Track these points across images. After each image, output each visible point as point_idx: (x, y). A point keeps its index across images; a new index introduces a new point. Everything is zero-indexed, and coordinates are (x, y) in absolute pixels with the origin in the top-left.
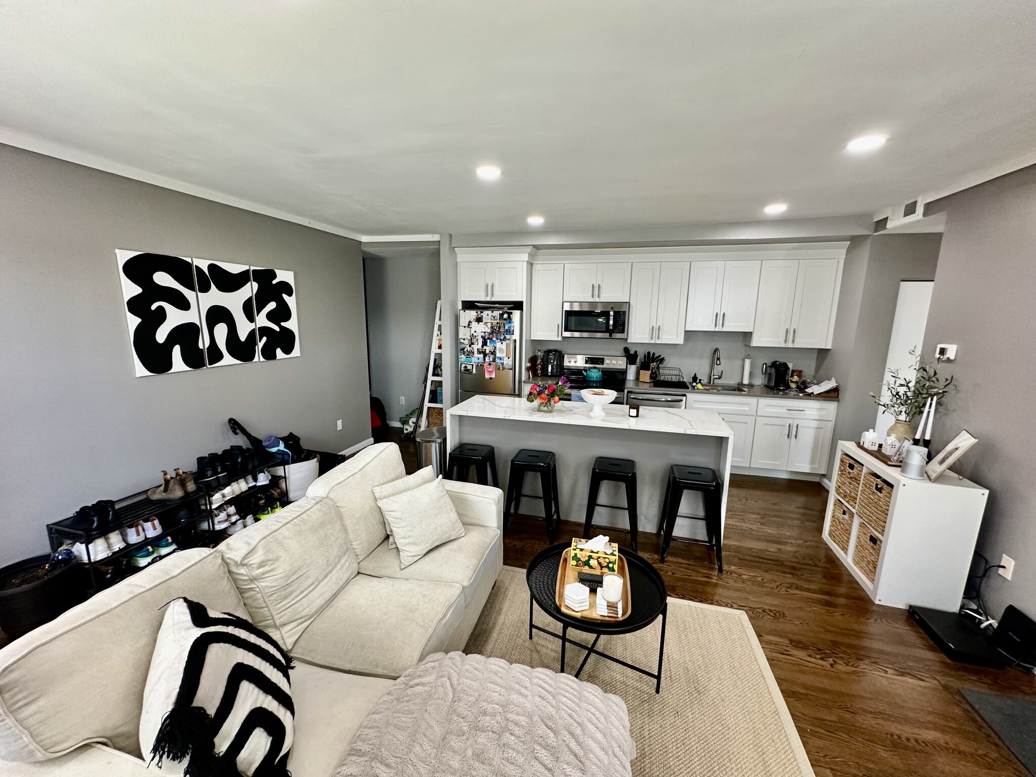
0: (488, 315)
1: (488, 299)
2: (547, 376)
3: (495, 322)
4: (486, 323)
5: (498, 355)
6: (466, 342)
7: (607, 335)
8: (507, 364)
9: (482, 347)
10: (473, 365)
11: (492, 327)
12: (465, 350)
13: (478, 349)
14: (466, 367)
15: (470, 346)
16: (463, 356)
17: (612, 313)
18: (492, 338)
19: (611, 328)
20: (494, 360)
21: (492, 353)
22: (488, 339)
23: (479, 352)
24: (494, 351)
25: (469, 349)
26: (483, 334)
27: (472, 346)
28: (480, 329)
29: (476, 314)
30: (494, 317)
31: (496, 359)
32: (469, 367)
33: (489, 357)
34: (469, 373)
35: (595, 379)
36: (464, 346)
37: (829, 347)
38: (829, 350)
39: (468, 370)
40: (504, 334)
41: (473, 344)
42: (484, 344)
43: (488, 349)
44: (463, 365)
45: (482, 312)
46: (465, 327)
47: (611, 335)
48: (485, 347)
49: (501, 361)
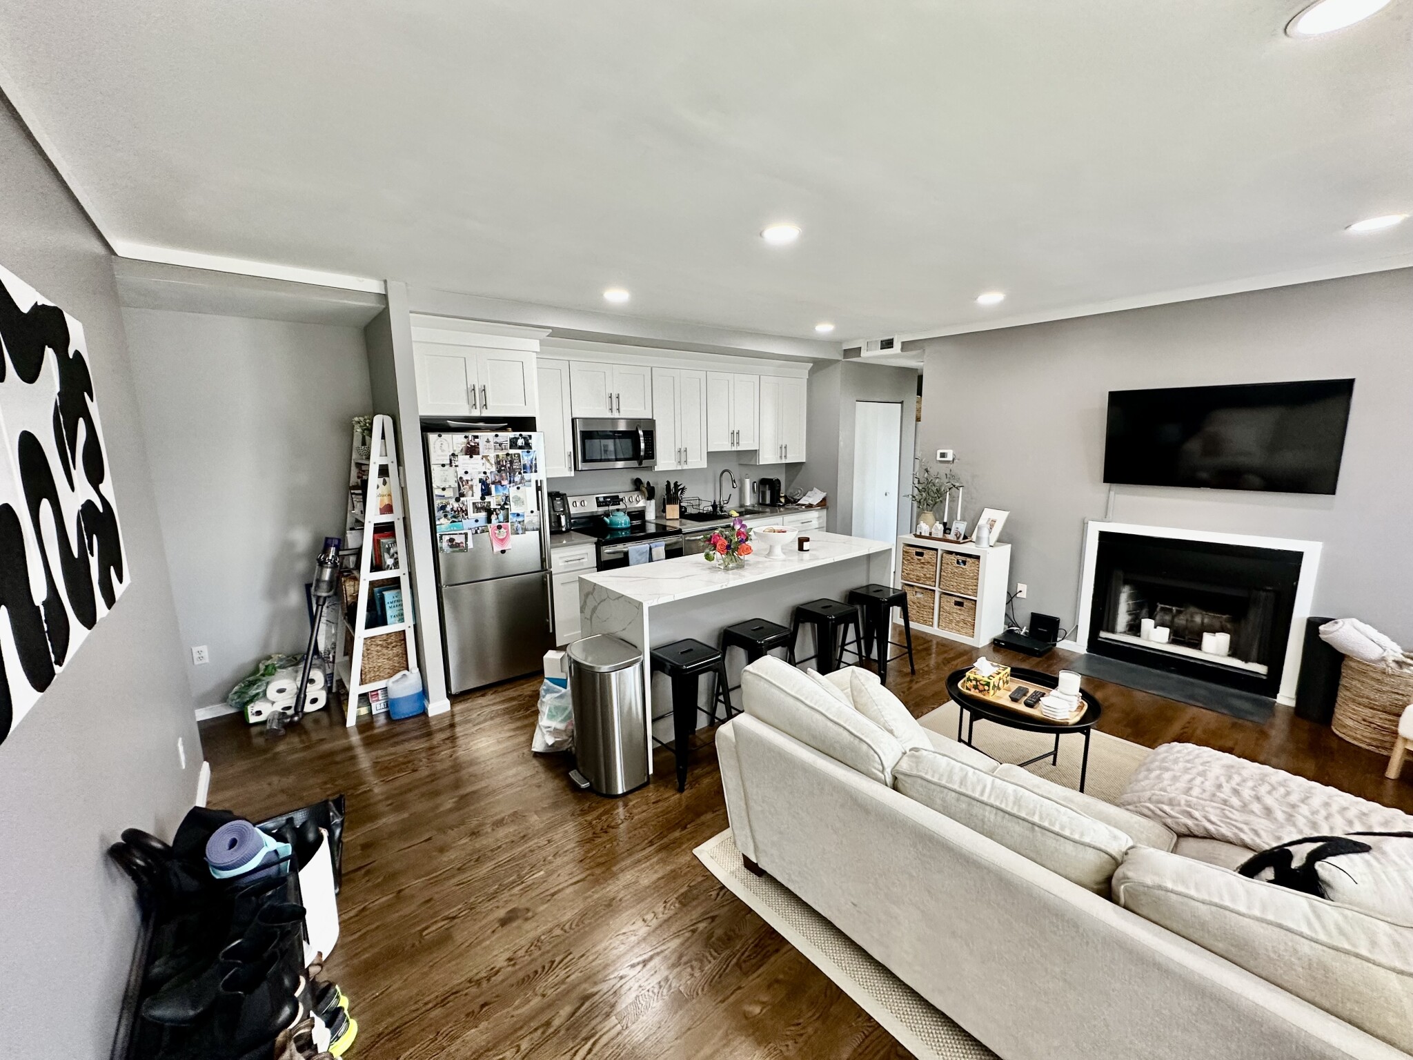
0: (488, 441)
1: (476, 413)
3: (502, 454)
5: (514, 508)
7: (634, 464)
8: (531, 522)
9: (483, 498)
10: (466, 534)
11: (498, 463)
12: (448, 508)
13: (474, 504)
14: (451, 540)
15: (457, 500)
16: (443, 520)
17: (641, 433)
19: (642, 453)
20: (506, 519)
21: (502, 508)
24: (505, 504)
26: (482, 476)
31: (510, 516)
32: (459, 539)
33: (497, 514)
34: (462, 551)
36: (444, 502)
37: (802, 458)
38: (802, 463)
39: (458, 545)
40: (520, 473)
41: (462, 495)
44: (446, 538)
45: (476, 437)
46: (443, 465)
47: (640, 463)
48: (488, 499)
49: (520, 519)
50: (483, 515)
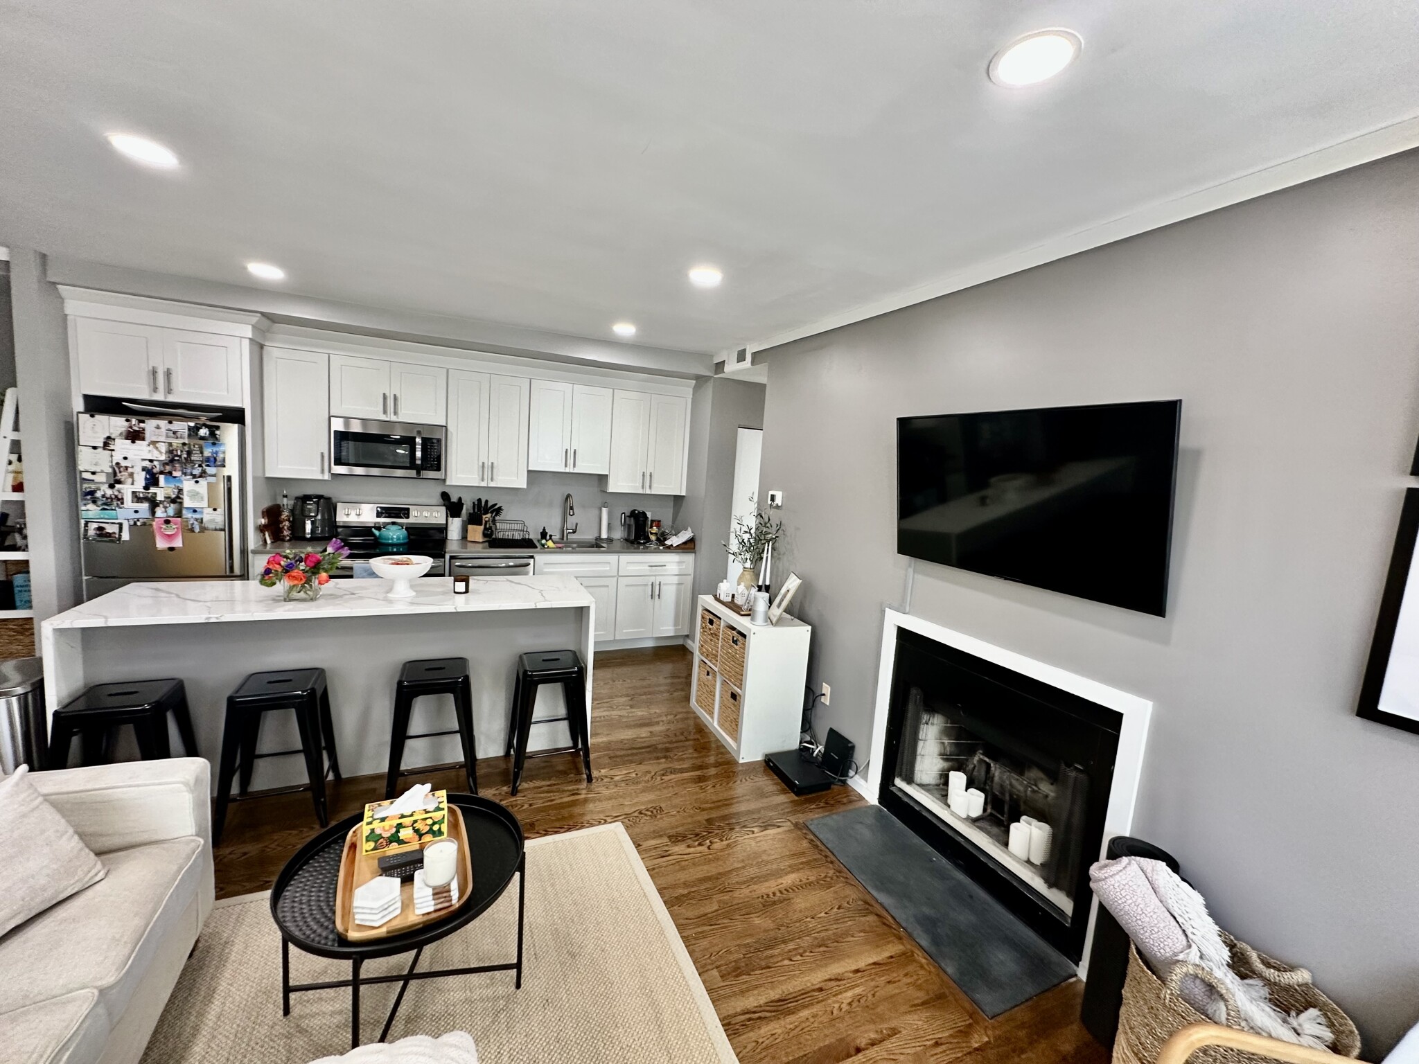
0: (158, 427)
1: (159, 397)
2: (304, 539)
3: (176, 443)
4: (154, 443)
5: (187, 503)
6: (100, 478)
7: (413, 473)
8: (212, 521)
9: (146, 488)
10: (121, 525)
11: (171, 452)
12: (99, 494)
13: (134, 493)
14: (100, 529)
15: (112, 486)
16: (91, 506)
17: (418, 440)
18: (170, 473)
19: (418, 462)
20: (179, 514)
21: (173, 501)
22: (161, 473)
23: (137, 498)
24: (178, 497)
25: (109, 492)
26: (147, 464)
27: (117, 486)
28: (138, 455)
29: (127, 424)
30: (175, 433)
31: (184, 512)
32: (110, 529)
33: (165, 507)
34: (112, 541)
35: (395, 541)
36: (93, 487)
37: (683, 494)
38: (683, 497)
39: (109, 535)
40: (200, 466)
41: (119, 482)
42: (152, 481)
43: (160, 493)
44: (92, 526)
45: (143, 422)
46: (95, 448)
47: (418, 473)
48: (153, 490)
49: (197, 516)
50: (145, 506)
